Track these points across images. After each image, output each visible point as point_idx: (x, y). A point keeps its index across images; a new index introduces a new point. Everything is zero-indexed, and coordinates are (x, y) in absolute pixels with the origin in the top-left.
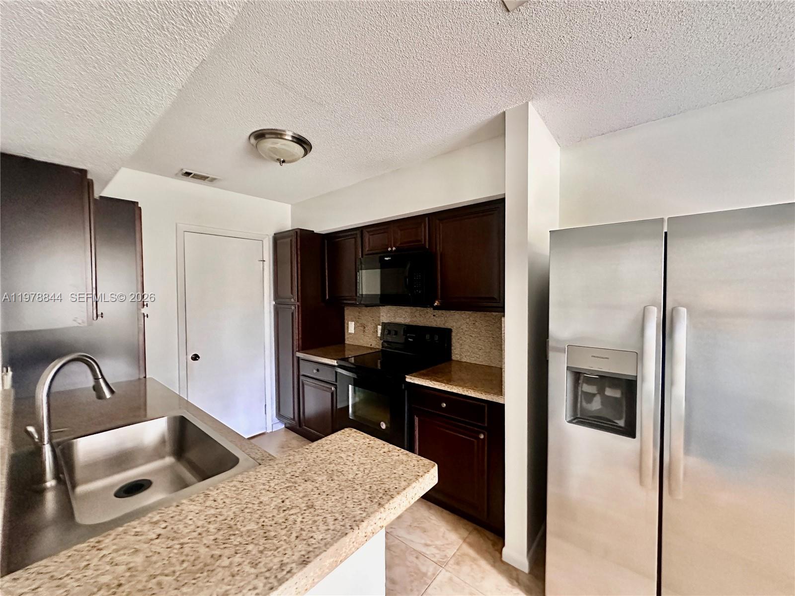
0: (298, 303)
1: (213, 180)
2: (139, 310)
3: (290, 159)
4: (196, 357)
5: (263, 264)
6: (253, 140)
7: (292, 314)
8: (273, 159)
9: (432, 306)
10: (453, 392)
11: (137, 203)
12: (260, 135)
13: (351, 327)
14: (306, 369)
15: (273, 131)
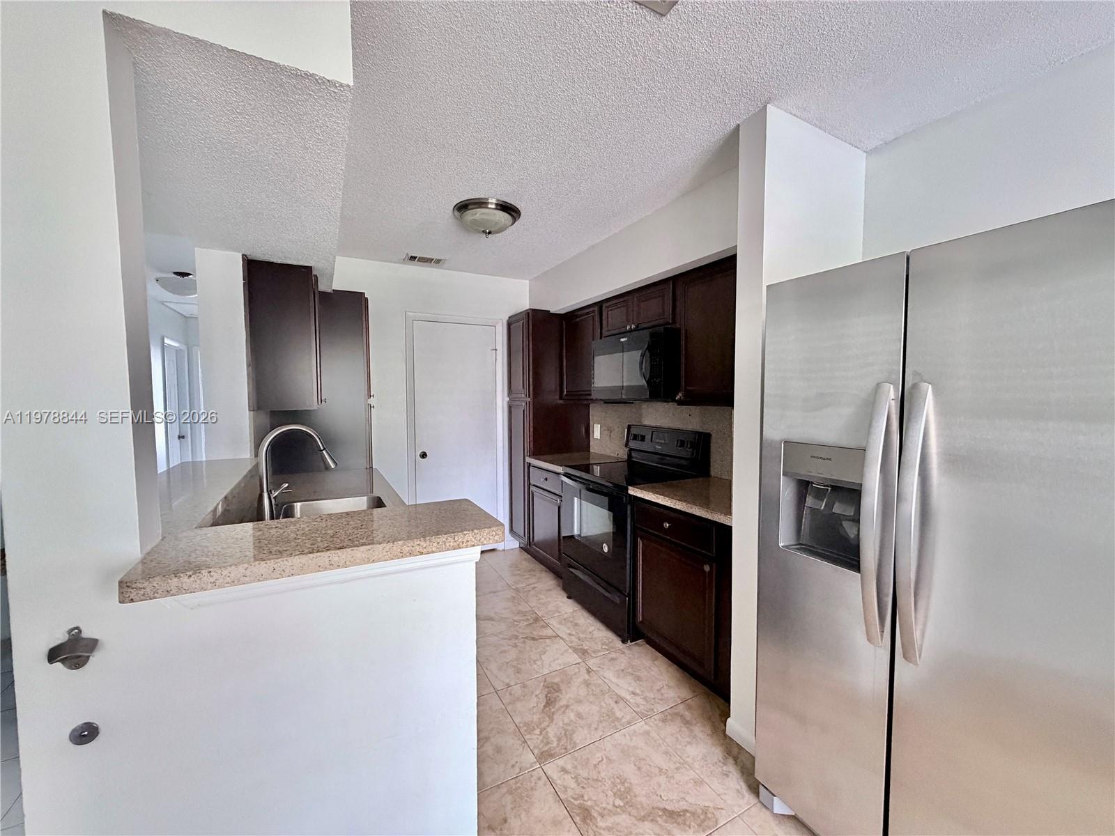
0: (529, 399)
1: (438, 261)
2: (367, 401)
3: (496, 229)
4: (424, 455)
5: (496, 353)
6: (457, 213)
7: (524, 411)
8: (478, 231)
9: (674, 400)
10: (676, 509)
11: (364, 293)
12: (463, 207)
13: (597, 432)
14: (536, 477)
15: (473, 201)
